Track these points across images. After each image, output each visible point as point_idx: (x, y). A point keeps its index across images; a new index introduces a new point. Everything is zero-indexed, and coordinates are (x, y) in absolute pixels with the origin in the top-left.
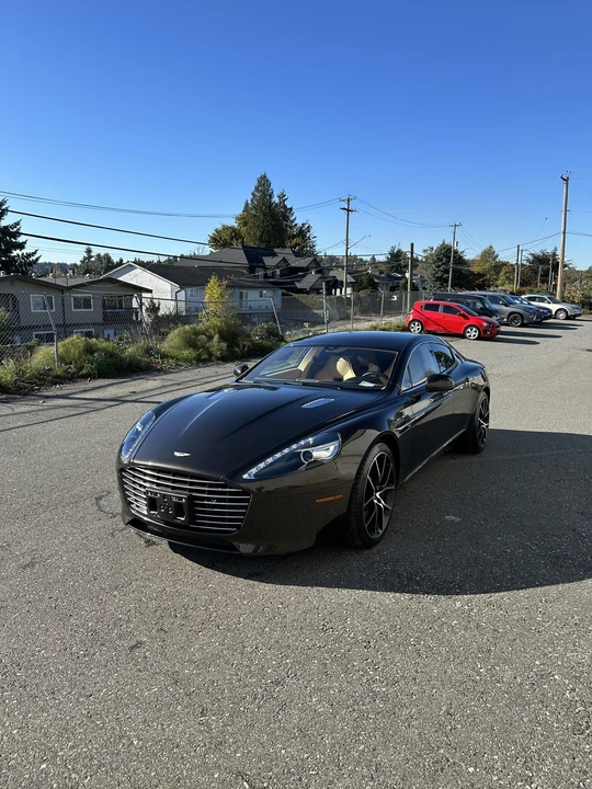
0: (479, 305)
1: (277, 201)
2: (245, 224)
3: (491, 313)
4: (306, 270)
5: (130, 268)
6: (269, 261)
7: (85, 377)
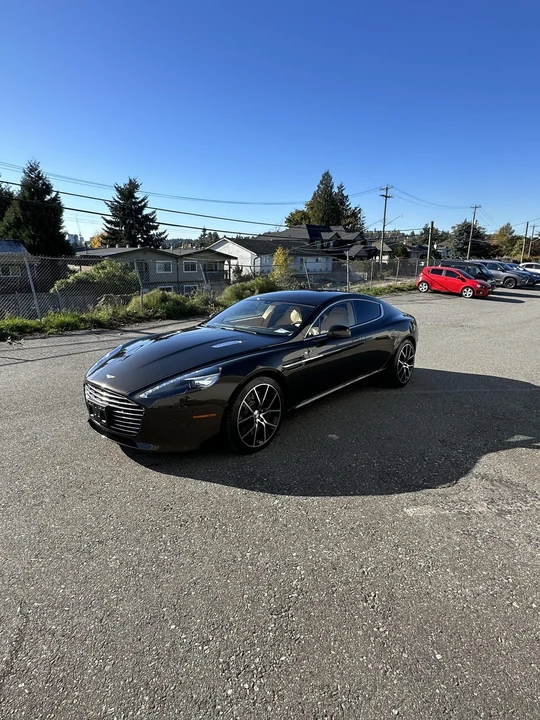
0: (478, 271)
1: (337, 191)
2: (312, 208)
3: (487, 277)
4: (353, 242)
5: (224, 242)
6: (326, 236)
7: (157, 318)
